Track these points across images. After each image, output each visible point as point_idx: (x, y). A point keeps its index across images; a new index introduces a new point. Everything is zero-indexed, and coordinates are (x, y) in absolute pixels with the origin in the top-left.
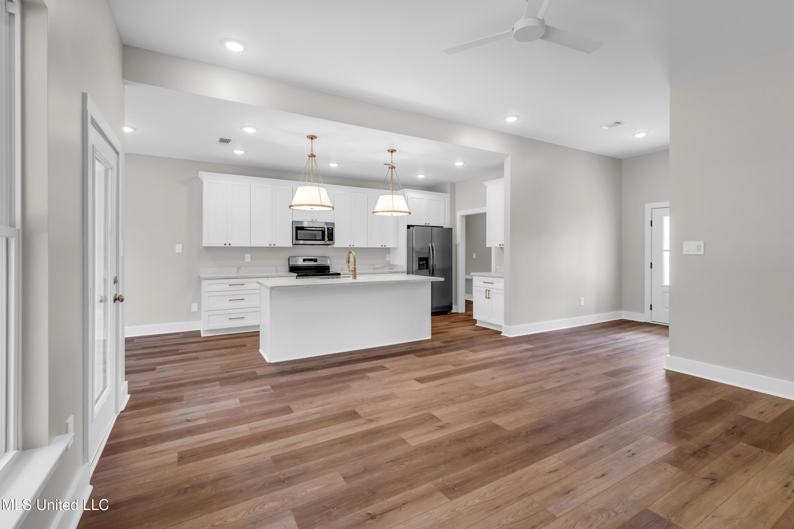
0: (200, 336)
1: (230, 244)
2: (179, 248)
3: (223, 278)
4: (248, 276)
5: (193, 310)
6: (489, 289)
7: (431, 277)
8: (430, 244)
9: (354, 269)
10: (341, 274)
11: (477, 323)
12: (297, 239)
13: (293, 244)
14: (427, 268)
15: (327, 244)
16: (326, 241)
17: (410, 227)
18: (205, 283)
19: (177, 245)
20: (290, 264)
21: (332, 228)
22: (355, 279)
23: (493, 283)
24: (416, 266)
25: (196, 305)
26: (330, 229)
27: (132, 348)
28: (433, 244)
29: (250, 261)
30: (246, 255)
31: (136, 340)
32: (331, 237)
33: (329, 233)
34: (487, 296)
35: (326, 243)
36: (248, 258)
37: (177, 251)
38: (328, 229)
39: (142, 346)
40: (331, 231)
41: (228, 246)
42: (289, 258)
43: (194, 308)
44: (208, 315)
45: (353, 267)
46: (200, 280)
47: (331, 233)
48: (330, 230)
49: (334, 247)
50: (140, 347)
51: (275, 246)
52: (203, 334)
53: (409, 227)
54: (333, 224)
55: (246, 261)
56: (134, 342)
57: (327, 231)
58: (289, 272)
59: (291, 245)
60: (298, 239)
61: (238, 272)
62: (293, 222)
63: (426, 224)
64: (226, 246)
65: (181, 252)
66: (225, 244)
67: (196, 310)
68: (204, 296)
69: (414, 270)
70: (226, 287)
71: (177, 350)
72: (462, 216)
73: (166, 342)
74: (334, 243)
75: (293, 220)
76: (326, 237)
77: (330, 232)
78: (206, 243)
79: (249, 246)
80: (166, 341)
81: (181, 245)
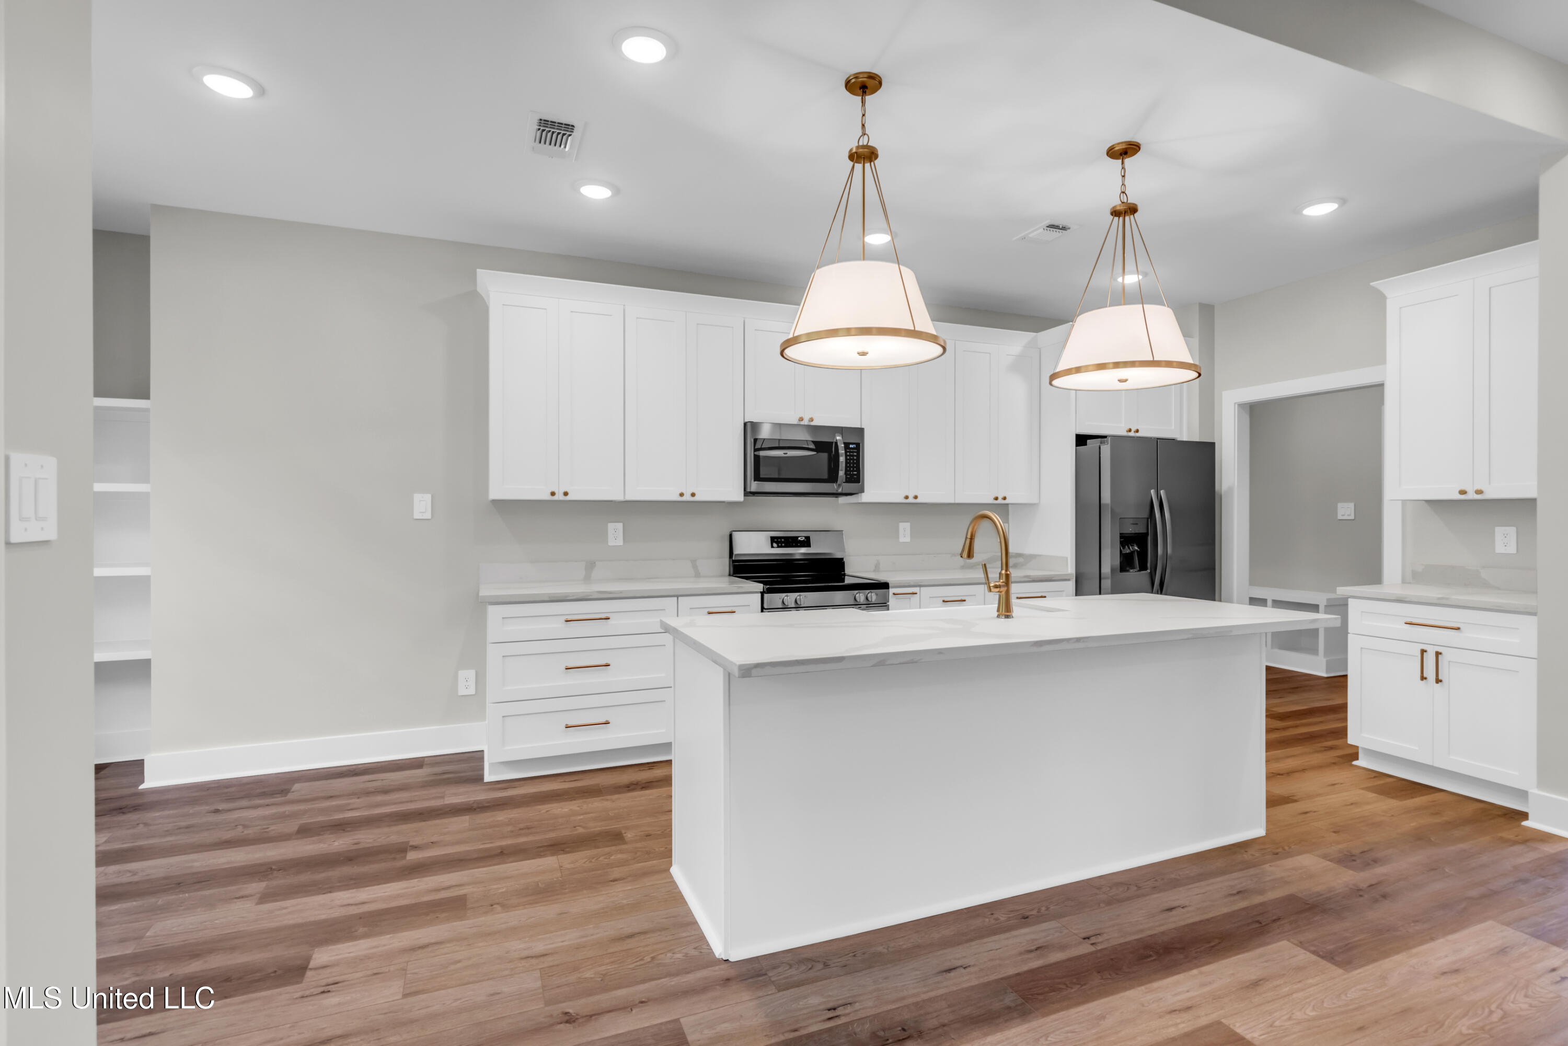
0: (479, 779)
1: (566, 494)
2: (422, 505)
3: (547, 599)
4: (621, 592)
5: (462, 691)
6: (1439, 649)
7: (1157, 595)
8: (1152, 491)
9: (1004, 580)
10: (890, 585)
11: (1357, 759)
12: (757, 478)
13: (747, 493)
14: (1143, 567)
15: (844, 492)
16: (839, 485)
17: (1088, 441)
18: (494, 612)
19: (417, 497)
20: (737, 551)
21: (858, 445)
22: (1007, 617)
23: (1458, 629)
24: (1110, 558)
25: (471, 674)
26: (851, 446)
27: (276, 828)
28: (1162, 492)
29: (620, 542)
30: (611, 526)
31: (297, 786)
32: (855, 475)
33: (850, 459)
34: (1430, 672)
35: (840, 491)
36: (615, 532)
37: (417, 515)
38: (847, 445)
39: (305, 820)
40: (855, 454)
41: (562, 498)
42: (731, 536)
43: (466, 683)
44: (503, 717)
45: (1000, 574)
46: (481, 604)
47: (855, 458)
48: (852, 448)
49: (860, 502)
50: (293, 826)
51: (696, 498)
52: (490, 774)
53: (1081, 440)
54: (860, 431)
55: (611, 543)
56: (290, 796)
57: (844, 452)
58: (730, 575)
59: (739, 496)
60: (761, 476)
61: (587, 579)
62: (745, 424)
63: (1130, 430)
64: (556, 498)
65: (428, 515)
66: (553, 494)
67: (472, 691)
68: (493, 654)
69: (1106, 569)
70: (556, 627)
71: (403, 849)
72: (1241, 406)
73: (378, 805)
74: (862, 490)
75: (746, 421)
76: (841, 473)
77: (853, 456)
78: (497, 491)
79: (620, 498)
80: (380, 798)
81: (428, 497)
